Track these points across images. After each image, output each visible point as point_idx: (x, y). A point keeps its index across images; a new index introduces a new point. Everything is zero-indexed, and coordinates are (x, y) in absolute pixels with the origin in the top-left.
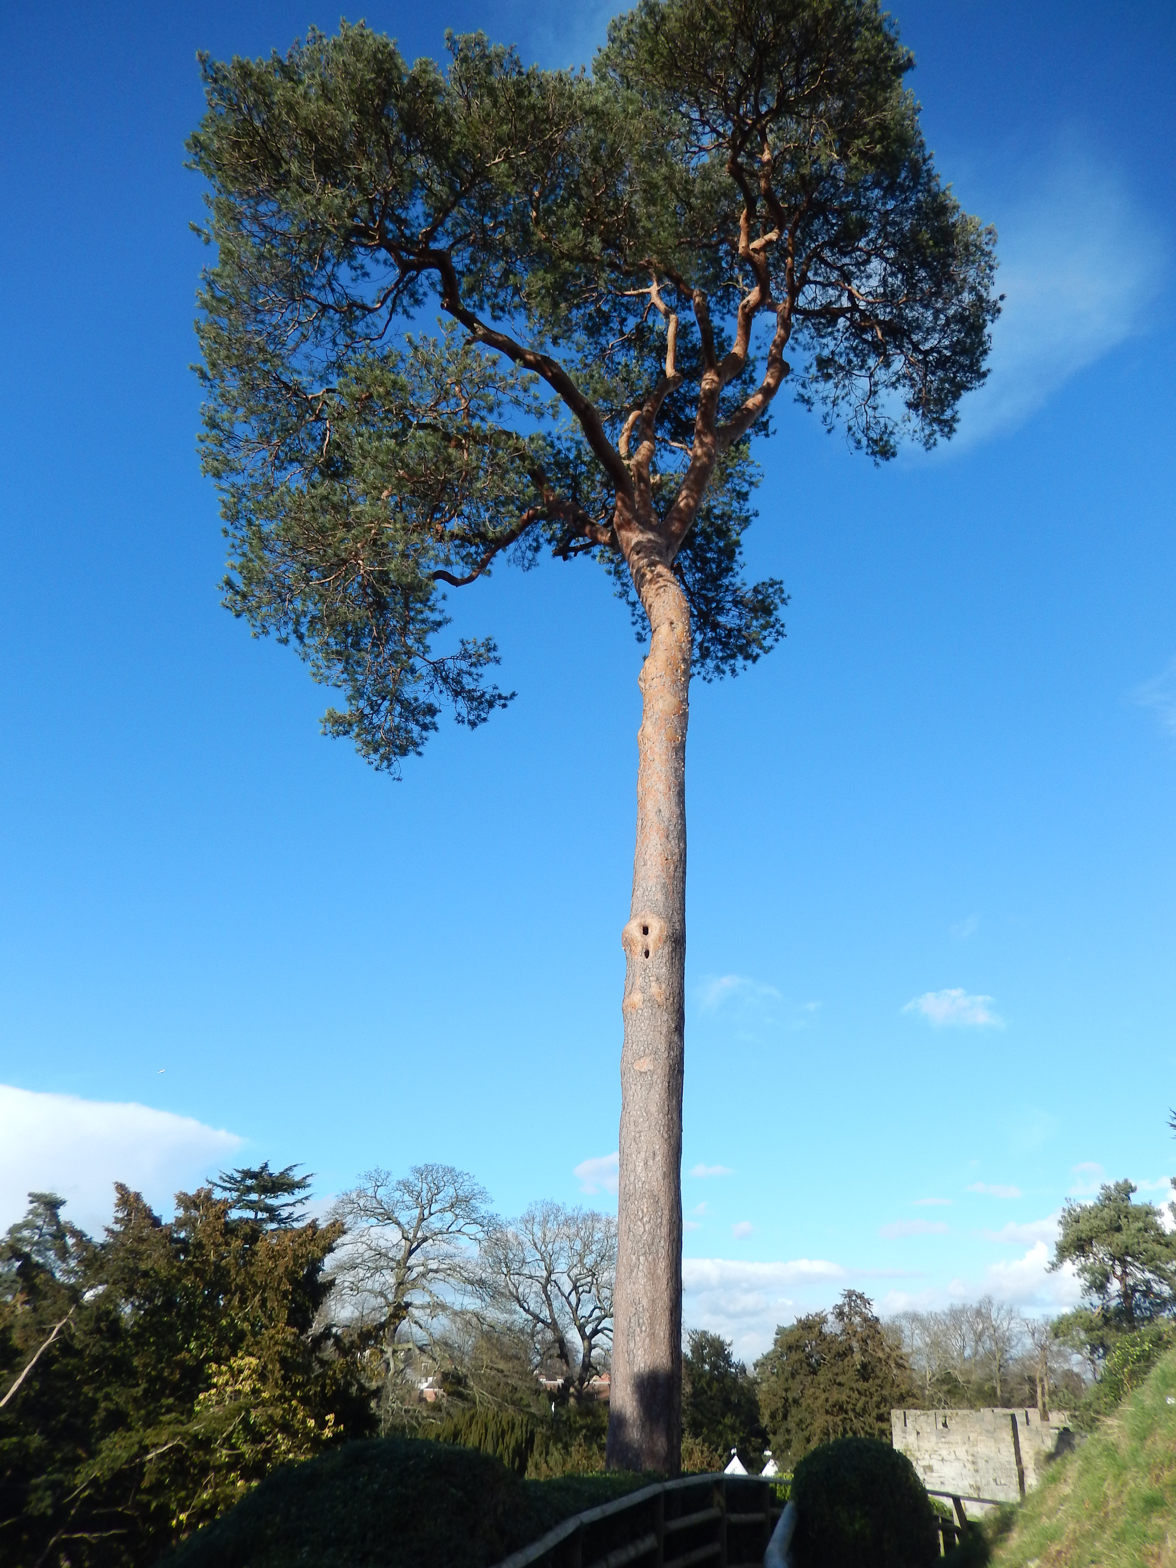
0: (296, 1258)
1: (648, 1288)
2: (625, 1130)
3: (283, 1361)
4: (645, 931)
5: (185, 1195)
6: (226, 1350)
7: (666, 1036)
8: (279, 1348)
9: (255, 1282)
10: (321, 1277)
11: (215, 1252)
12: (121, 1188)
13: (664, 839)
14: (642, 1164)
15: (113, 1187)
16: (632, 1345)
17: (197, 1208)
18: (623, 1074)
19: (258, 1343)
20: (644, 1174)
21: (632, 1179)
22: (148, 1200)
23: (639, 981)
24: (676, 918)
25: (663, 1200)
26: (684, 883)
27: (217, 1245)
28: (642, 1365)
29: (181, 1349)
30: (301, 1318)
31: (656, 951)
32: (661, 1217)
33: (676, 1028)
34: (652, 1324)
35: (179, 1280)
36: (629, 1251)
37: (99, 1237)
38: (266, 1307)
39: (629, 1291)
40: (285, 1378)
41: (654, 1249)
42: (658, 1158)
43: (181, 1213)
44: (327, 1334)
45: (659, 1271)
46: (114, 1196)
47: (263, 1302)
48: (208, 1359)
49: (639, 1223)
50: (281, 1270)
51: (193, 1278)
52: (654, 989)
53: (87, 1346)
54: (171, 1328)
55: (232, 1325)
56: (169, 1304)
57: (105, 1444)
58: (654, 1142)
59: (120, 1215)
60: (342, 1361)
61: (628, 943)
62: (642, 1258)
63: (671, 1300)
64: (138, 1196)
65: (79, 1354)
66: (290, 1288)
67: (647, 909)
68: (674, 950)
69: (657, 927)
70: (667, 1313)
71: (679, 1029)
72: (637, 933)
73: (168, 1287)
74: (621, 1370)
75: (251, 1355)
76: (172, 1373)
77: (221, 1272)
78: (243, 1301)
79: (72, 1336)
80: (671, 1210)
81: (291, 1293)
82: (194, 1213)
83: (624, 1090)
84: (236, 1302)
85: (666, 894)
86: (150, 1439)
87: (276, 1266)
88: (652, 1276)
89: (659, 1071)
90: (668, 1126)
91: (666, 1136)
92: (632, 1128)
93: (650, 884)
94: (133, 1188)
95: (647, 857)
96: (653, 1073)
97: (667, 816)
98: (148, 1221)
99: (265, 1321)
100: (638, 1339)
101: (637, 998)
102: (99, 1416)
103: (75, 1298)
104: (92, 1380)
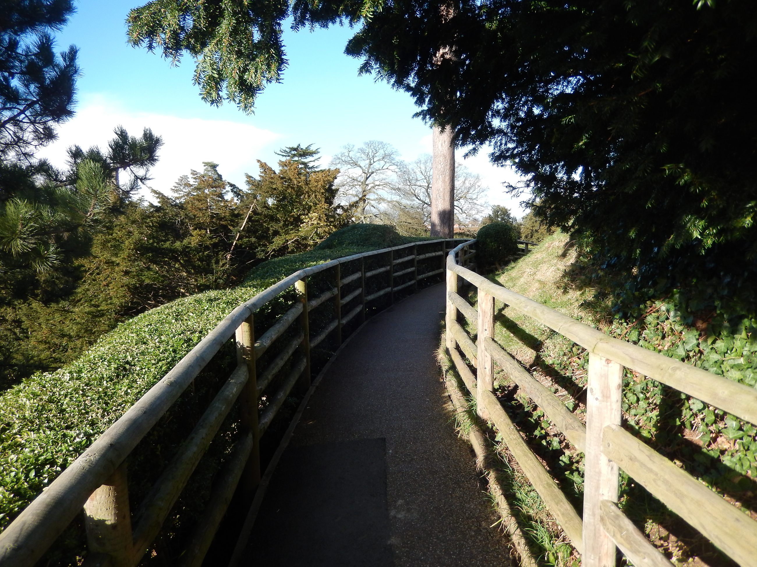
0: (324, 181)
1: (443, 185)
3: (325, 214)
5: (281, 162)
6: (306, 212)
8: (323, 210)
9: (312, 190)
10: (333, 188)
11: (296, 181)
14: (441, 145)
16: (437, 203)
17: (286, 166)
19: (316, 209)
20: (441, 148)
21: (437, 150)
25: (447, 157)
28: (441, 209)
29: (292, 212)
30: (329, 202)
32: (448, 162)
34: (444, 196)
36: (436, 174)
38: (317, 198)
39: (436, 186)
43: (281, 168)
44: (339, 206)
45: (447, 179)
46: (258, 164)
48: (300, 215)
49: (439, 165)
50: (320, 186)
51: (290, 189)
53: (262, 212)
54: (287, 206)
55: (307, 204)
56: (284, 198)
57: (274, 240)
58: (445, 138)
60: (345, 214)
62: (441, 176)
63: (450, 189)
64: (265, 164)
65: (258, 214)
66: (324, 191)
70: (449, 193)
73: (283, 193)
74: (435, 210)
75: (315, 212)
76: (290, 219)
77: (300, 187)
79: (257, 209)
80: (451, 159)
86: (288, 237)
87: (318, 184)
88: (444, 181)
91: (449, 135)
92: (437, 133)
94: (263, 161)
98: (272, 172)
100: (439, 201)
102: (271, 232)
103: (255, 198)
104: (265, 222)
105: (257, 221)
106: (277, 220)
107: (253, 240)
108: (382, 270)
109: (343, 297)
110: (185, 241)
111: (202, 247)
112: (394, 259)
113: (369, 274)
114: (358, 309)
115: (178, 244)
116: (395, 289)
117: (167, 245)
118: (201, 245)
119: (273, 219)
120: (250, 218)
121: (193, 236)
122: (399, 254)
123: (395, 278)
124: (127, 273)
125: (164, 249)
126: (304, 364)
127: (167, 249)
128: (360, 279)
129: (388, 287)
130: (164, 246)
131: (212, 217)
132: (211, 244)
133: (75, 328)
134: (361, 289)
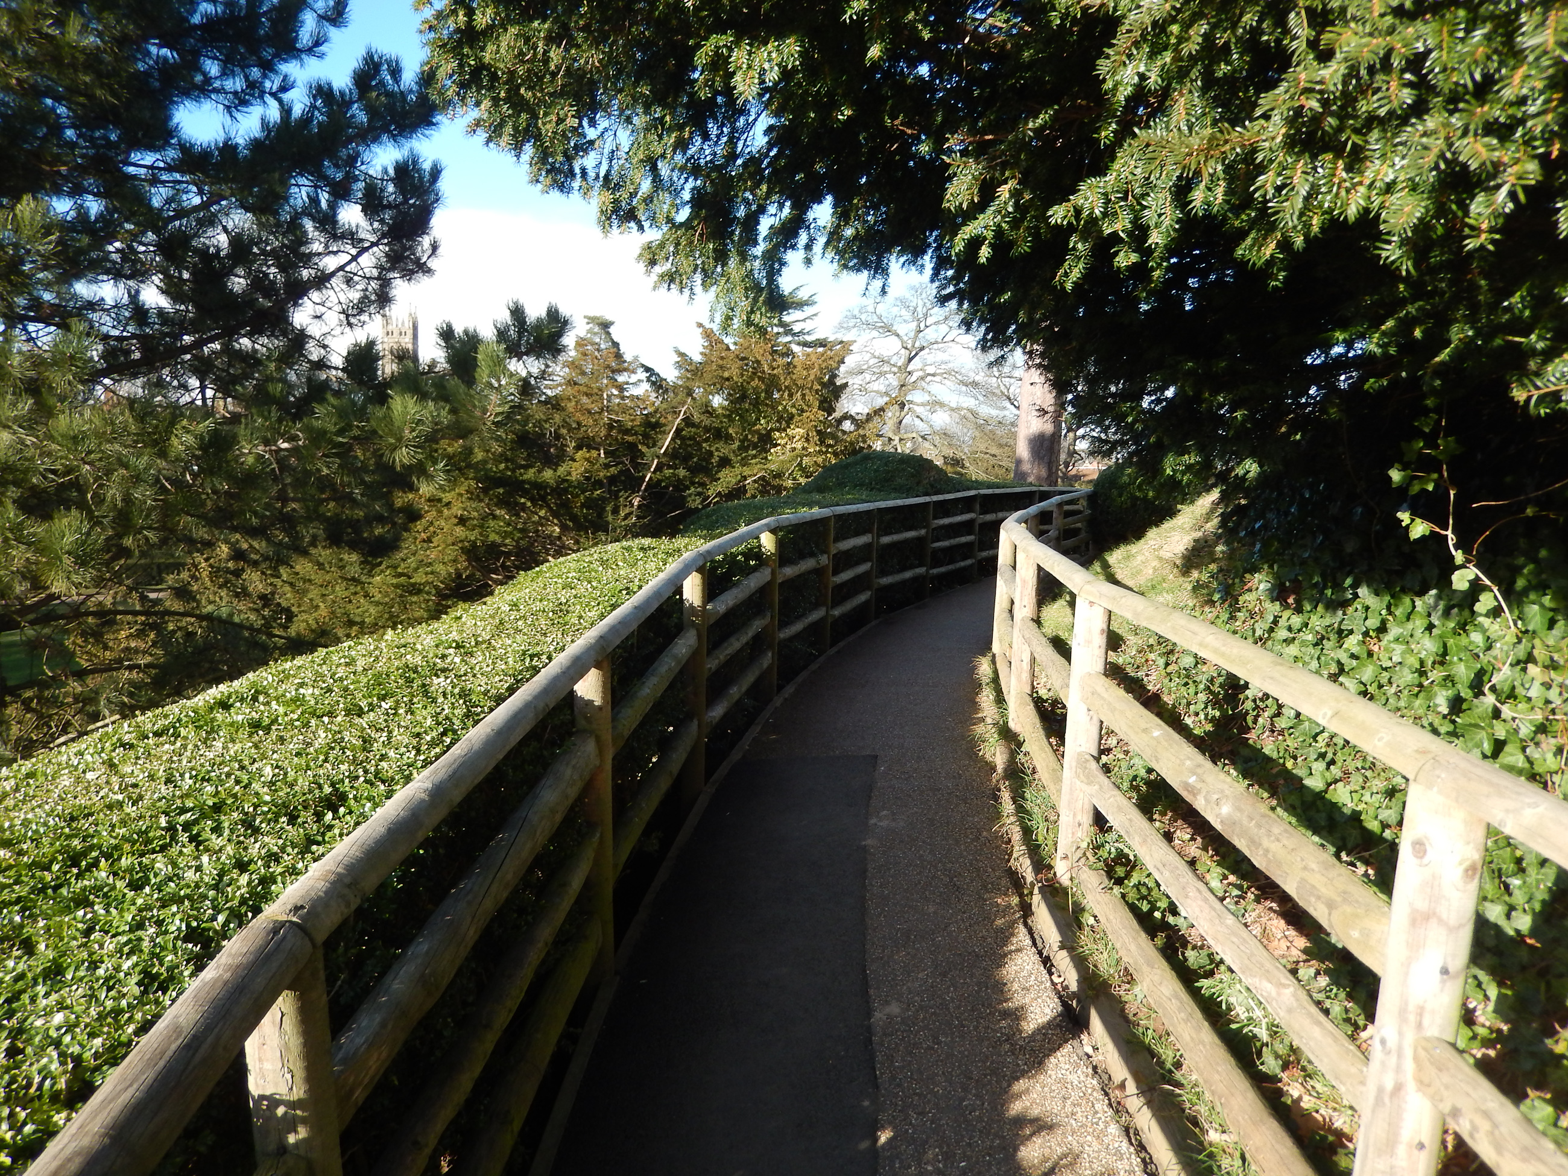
0: (820, 369)
3: (819, 432)
6: (783, 425)
8: (815, 424)
9: (797, 384)
11: (768, 366)
12: (700, 325)
16: (1030, 418)
19: (802, 420)
27: (769, 362)
28: (1035, 432)
29: (755, 424)
30: (827, 406)
35: (748, 383)
38: (805, 399)
40: (821, 441)
44: (845, 416)
46: (698, 331)
47: (803, 395)
48: (772, 430)
50: (812, 377)
51: (756, 381)
53: (700, 421)
54: (747, 411)
55: (785, 410)
57: (721, 475)
59: (705, 343)
64: (710, 331)
66: (819, 387)
73: (742, 387)
74: (1022, 433)
75: (799, 427)
76: (753, 437)
77: (774, 378)
78: (791, 395)
79: (692, 416)
81: (820, 391)
84: (786, 396)
86: (747, 471)
87: (809, 374)
94: (705, 326)
98: (723, 348)
99: (805, 407)
102: (715, 460)
103: (690, 393)
104: (707, 440)
105: (692, 438)
106: (728, 438)
107: (682, 472)
108: (912, 534)
109: (835, 573)
110: (562, 470)
111: (590, 481)
112: (935, 518)
113: (886, 540)
114: (863, 597)
115: (548, 474)
116: (935, 571)
117: (530, 474)
118: (588, 479)
119: (719, 435)
120: (678, 431)
121: (574, 460)
122: (945, 509)
123: (935, 551)
124: (462, 521)
125: (524, 482)
126: (767, 660)
127: (529, 482)
128: (868, 546)
129: (920, 565)
130: (525, 477)
131: (610, 427)
132: (606, 477)
133: (373, 610)
134: (869, 564)
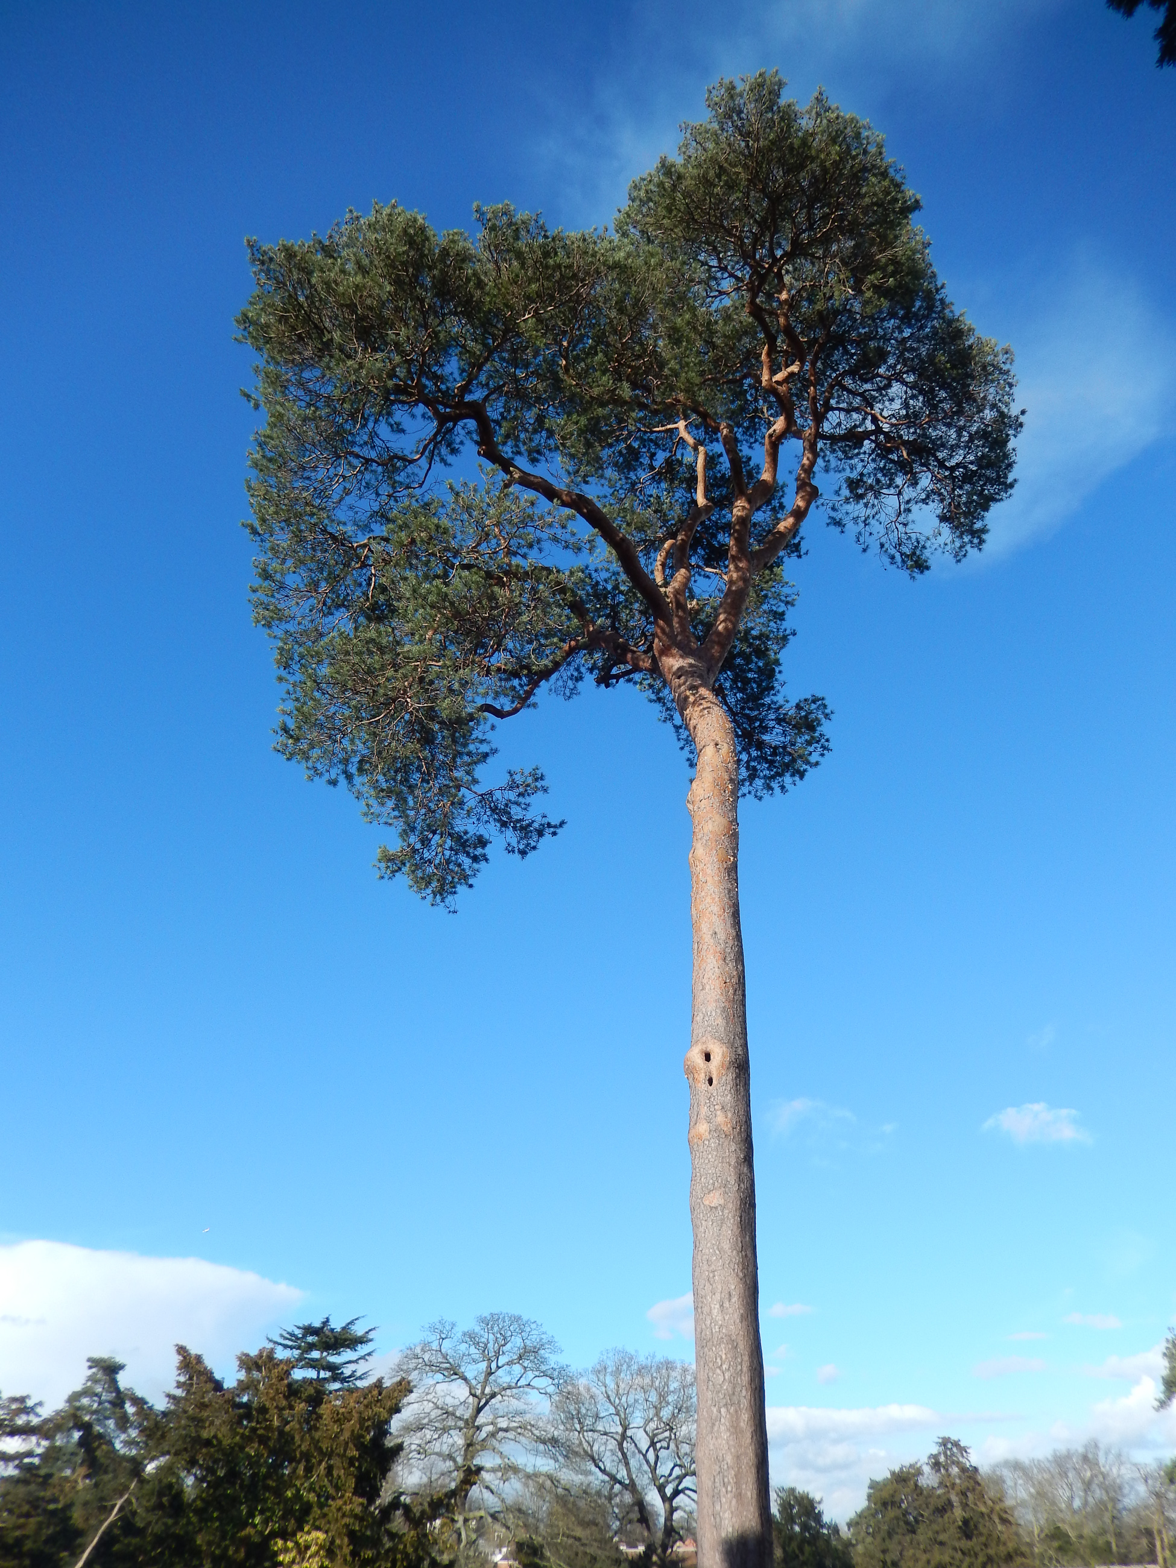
0: (362, 1421)
1: (731, 1443)
2: (698, 1270)
3: (352, 1535)
4: (708, 1057)
5: (247, 1355)
6: (291, 1525)
7: (735, 1168)
8: (347, 1520)
9: (320, 1449)
10: (389, 1442)
11: (280, 1416)
12: (182, 1350)
13: (721, 962)
14: (717, 1306)
15: (174, 1350)
16: (718, 1507)
17: (259, 1368)
18: (693, 1210)
19: (325, 1515)
20: (719, 1318)
21: (708, 1322)
22: (209, 1363)
23: (704, 1110)
24: (738, 1042)
25: (742, 1345)
26: (744, 1006)
27: (281, 1409)
28: (730, 1530)
29: (245, 1525)
30: (368, 1487)
31: (720, 1079)
32: (741, 1364)
33: (745, 1158)
34: (737, 1484)
35: (242, 1448)
36: (710, 1402)
37: (160, 1404)
38: (332, 1475)
39: (712, 1447)
40: (354, 1554)
41: (735, 1399)
42: (734, 1299)
43: (242, 1375)
44: (395, 1504)
45: (742, 1424)
46: (176, 1359)
47: (330, 1469)
48: (273, 1535)
49: (718, 1371)
50: (346, 1435)
51: (256, 1445)
52: (720, 1118)
53: (149, 1523)
54: (234, 1501)
55: (298, 1497)
56: (233, 1475)
58: (731, 1283)
59: (182, 1379)
60: (412, 1533)
61: (690, 1071)
62: (723, 1410)
63: (757, 1455)
64: (199, 1359)
65: (140, 1532)
66: (356, 1453)
67: (708, 1035)
68: (738, 1076)
69: (719, 1053)
70: (754, 1470)
71: (748, 1159)
72: (699, 1060)
73: (231, 1456)
74: (708, 1535)
75: (318, 1529)
76: (237, 1551)
77: (285, 1438)
78: (309, 1470)
79: (134, 1513)
80: (751, 1356)
81: (358, 1460)
82: (256, 1374)
83: (695, 1227)
84: (301, 1471)
85: (727, 1018)
87: (342, 1430)
88: (735, 1429)
89: (730, 1205)
90: (743, 1264)
91: (741, 1275)
92: (705, 1267)
93: (710, 1009)
94: (194, 1350)
95: (705, 981)
96: (723, 1207)
97: (723, 938)
98: (210, 1386)
99: (331, 1491)
100: (724, 1500)
101: (703, 1128)
103: (138, 1470)
